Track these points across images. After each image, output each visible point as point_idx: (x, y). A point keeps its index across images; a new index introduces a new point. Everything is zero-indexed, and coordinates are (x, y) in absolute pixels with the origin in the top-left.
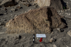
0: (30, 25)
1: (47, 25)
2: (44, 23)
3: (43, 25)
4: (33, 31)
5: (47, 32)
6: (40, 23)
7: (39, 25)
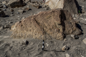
0: (39, 29)
1: (59, 30)
3: (54, 30)
4: (43, 36)
5: (59, 38)
7: (50, 29)
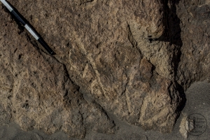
0: (42, 75)
1: (153, 68)
2: (133, 61)
3: (126, 72)
4: (66, 115)
5: (155, 118)
6: (109, 58)
